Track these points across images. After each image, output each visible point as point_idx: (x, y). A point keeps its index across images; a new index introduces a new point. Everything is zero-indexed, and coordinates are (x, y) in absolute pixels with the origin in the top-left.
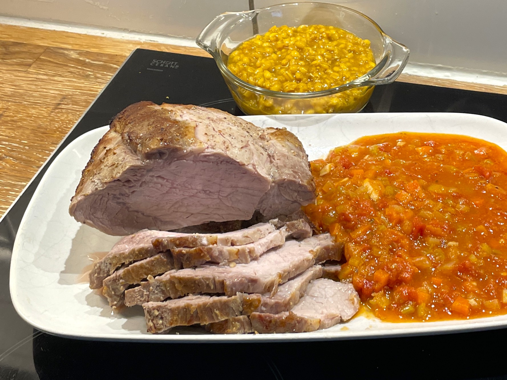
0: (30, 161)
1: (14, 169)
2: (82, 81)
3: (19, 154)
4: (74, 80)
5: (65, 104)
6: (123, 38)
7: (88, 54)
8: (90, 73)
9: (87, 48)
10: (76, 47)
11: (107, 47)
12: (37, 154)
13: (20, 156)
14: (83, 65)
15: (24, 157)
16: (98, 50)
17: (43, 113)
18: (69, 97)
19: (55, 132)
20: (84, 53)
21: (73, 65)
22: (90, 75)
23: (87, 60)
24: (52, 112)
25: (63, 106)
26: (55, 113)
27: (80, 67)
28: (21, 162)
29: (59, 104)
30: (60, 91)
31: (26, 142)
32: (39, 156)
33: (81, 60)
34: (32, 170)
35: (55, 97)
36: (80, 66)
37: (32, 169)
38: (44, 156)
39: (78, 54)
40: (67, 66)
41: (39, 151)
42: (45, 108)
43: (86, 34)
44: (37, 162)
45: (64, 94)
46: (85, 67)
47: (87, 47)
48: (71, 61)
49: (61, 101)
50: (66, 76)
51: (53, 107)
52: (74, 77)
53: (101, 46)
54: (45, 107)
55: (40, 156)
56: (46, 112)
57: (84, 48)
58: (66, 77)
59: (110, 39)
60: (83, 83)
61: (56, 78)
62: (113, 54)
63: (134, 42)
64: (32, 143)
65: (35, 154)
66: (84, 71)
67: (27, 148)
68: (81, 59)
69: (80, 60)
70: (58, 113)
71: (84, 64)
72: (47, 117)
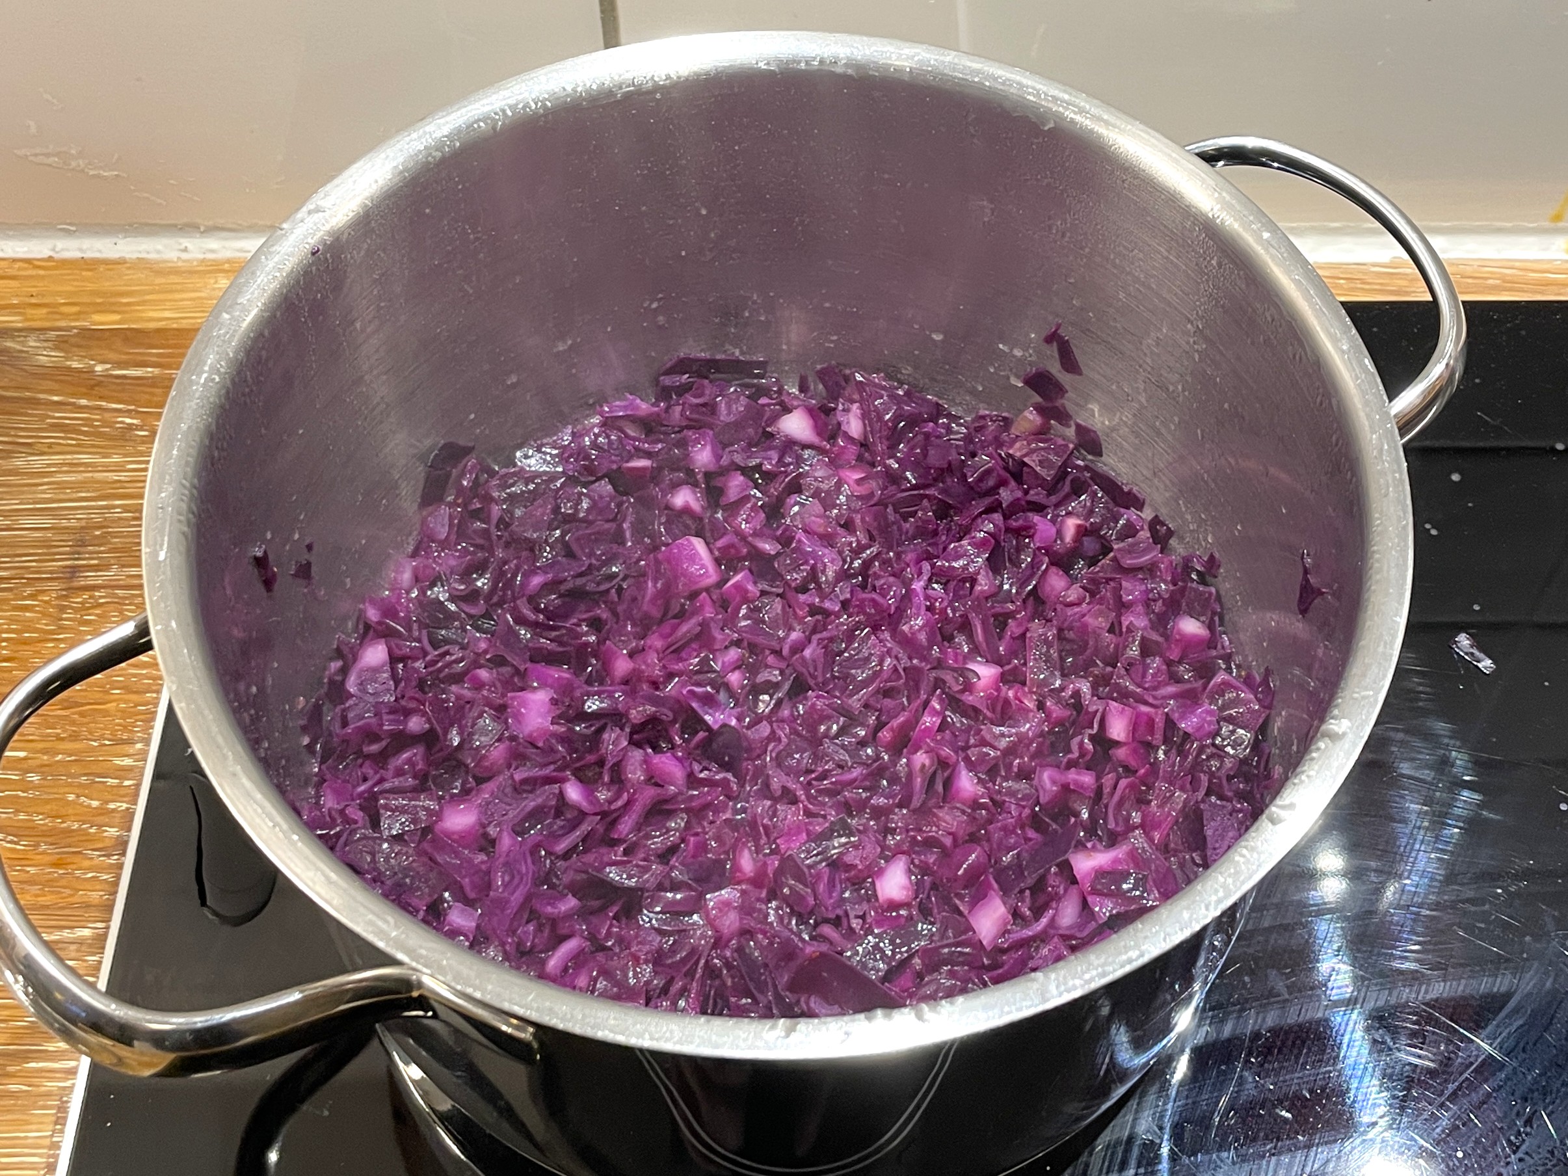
0: (68, 832)
1: (24, 876)
2: (115, 459)
3: (17, 812)
4: (85, 458)
5: (95, 568)
6: (185, 256)
7: (91, 339)
8: (128, 421)
9: (78, 316)
10: (39, 317)
11: (144, 303)
12: (78, 796)
13: (22, 817)
14: (92, 387)
15: (38, 819)
16: (117, 317)
17: (31, 620)
18: (97, 533)
19: (107, 692)
20: (73, 340)
21: (56, 398)
22: (130, 427)
23: (99, 368)
24: (63, 609)
25: (92, 578)
26: (76, 610)
27: (84, 402)
28: (37, 845)
29: (74, 571)
30: (55, 517)
31: (22, 754)
32: (89, 806)
33: (79, 371)
34: (91, 869)
35: (45, 544)
36: (83, 396)
37: (86, 863)
38: (107, 802)
39: (56, 348)
40: (36, 402)
41: (80, 785)
42: (32, 597)
43: (50, 258)
44: (92, 830)
45: (73, 523)
46: (101, 398)
47: (75, 309)
48: (43, 377)
49: (75, 554)
50: (50, 445)
51: (55, 585)
52: (80, 448)
53: (125, 300)
54: (29, 591)
55: (95, 804)
56: (45, 614)
57: (65, 316)
58: (51, 450)
59: (141, 264)
60: (120, 468)
61: (19, 463)
62: (175, 326)
63: (226, 266)
64: (45, 751)
65: (71, 797)
66: (107, 415)
67: (34, 778)
68: (75, 365)
69: (69, 368)
70: (84, 608)
71: (91, 385)
72: (52, 632)
